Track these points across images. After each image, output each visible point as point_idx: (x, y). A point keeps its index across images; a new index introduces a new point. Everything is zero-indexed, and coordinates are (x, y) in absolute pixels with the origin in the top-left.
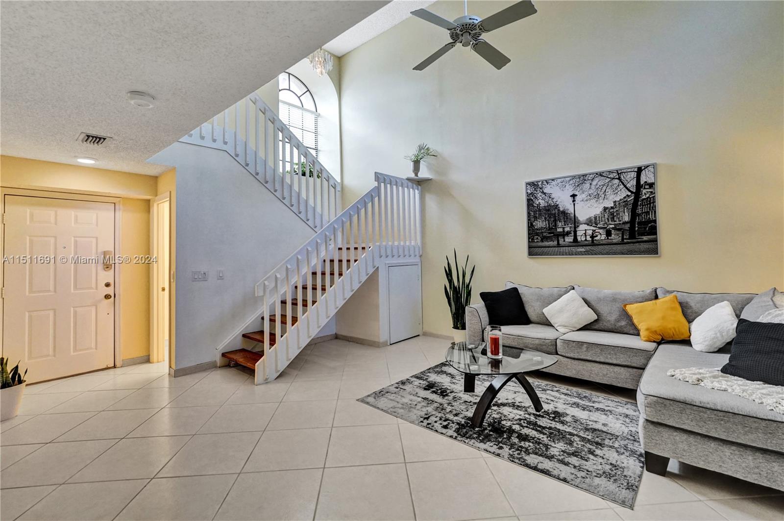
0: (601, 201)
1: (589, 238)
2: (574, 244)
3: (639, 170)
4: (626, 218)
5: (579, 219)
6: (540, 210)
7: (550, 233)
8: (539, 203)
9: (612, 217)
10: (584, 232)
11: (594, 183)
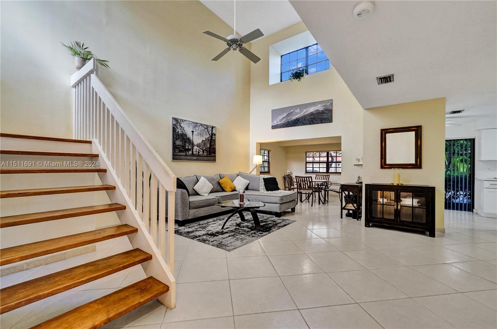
0: (202, 137)
1: (197, 153)
2: (192, 155)
3: (212, 128)
4: (208, 146)
5: (194, 143)
6: (179, 135)
7: (183, 148)
8: (179, 131)
9: (205, 144)
10: (196, 150)
11: (200, 128)
